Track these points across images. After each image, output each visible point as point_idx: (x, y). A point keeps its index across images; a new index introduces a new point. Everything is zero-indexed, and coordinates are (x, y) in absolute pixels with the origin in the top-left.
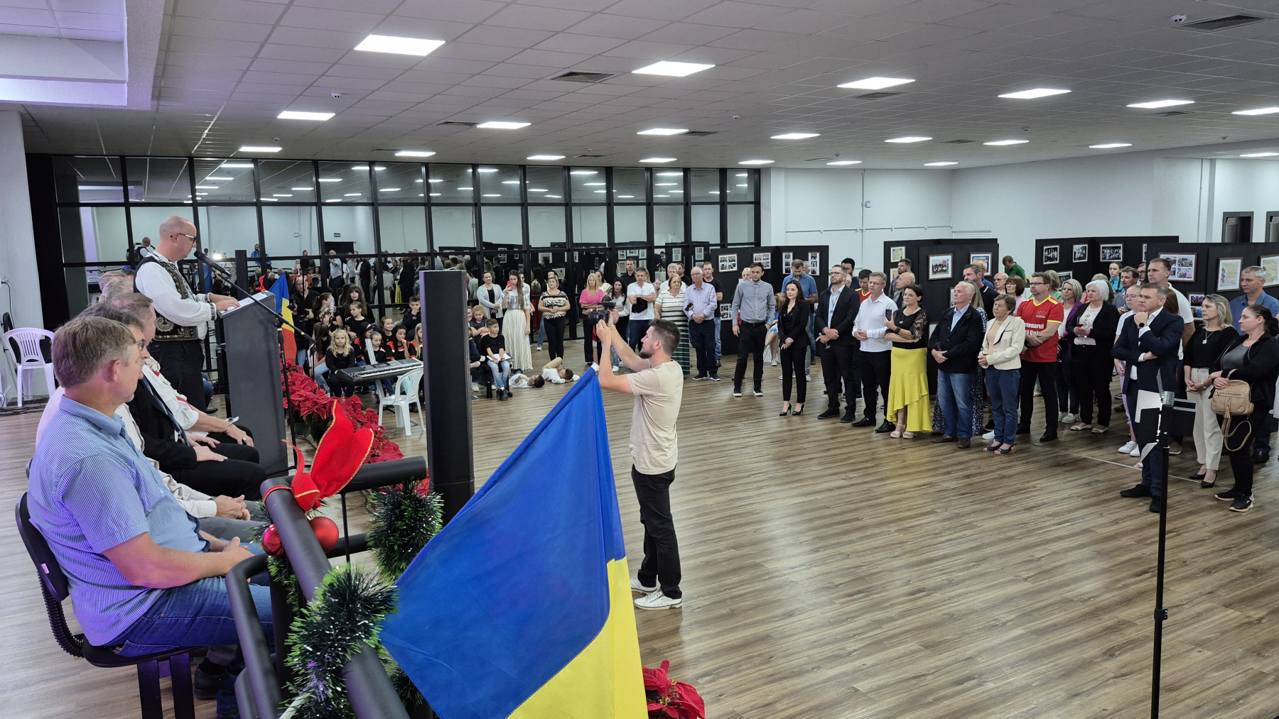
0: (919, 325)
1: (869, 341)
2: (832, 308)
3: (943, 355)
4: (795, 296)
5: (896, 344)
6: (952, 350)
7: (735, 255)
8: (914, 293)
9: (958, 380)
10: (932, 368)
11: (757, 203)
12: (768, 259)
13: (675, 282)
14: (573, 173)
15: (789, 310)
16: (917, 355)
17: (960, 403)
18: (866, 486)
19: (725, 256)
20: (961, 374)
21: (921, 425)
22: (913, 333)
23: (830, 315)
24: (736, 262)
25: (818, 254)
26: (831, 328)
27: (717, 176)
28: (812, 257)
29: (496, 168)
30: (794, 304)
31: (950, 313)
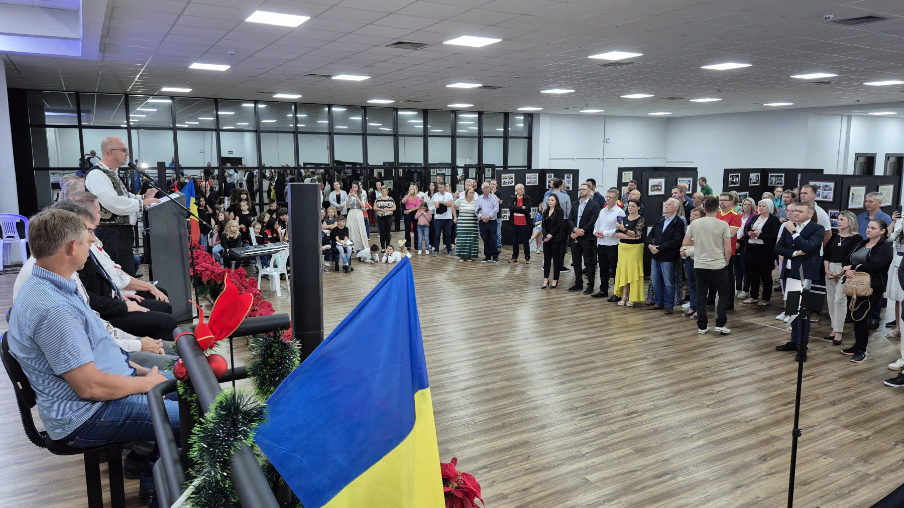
0: (640, 227)
1: (605, 239)
2: (580, 214)
3: (657, 248)
4: (554, 204)
5: (622, 241)
6: (662, 245)
7: (514, 175)
8: (635, 205)
9: (666, 266)
10: (647, 257)
11: (530, 138)
12: (536, 178)
13: (471, 193)
14: (400, 113)
15: (550, 215)
16: (638, 248)
17: (667, 283)
18: (600, 339)
19: (506, 175)
20: (668, 263)
21: (639, 297)
22: (636, 233)
23: (579, 219)
24: (514, 180)
25: (571, 175)
26: (579, 228)
27: (502, 118)
28: (567, 177)
29: (345, 108)
30: (553, 211)
31: (662, 220)
